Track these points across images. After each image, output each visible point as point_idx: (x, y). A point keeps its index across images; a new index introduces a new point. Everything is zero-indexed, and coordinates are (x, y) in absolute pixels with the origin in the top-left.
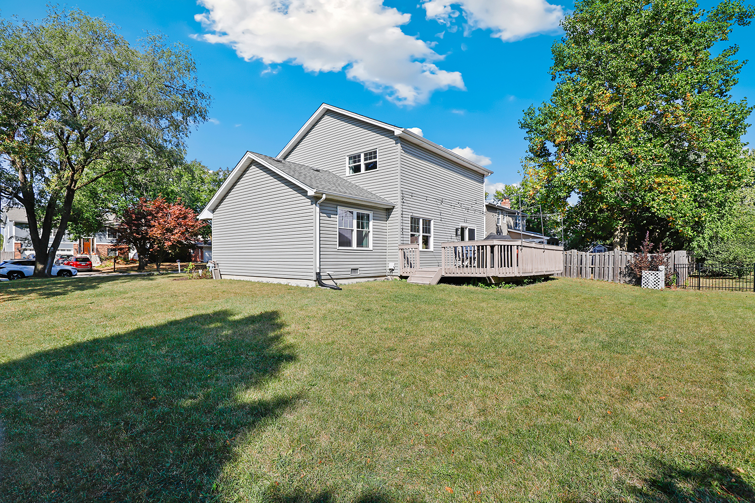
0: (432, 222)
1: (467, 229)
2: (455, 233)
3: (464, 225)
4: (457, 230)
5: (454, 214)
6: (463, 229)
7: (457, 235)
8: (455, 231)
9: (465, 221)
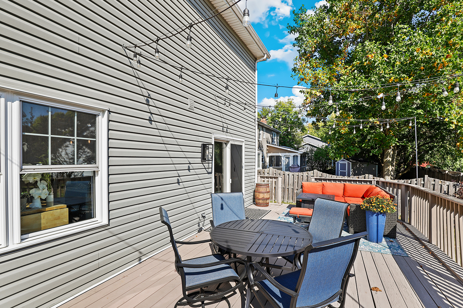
0: (102, 122)
1: (229, 146)
2: (200, 155)
3: (222, 136)
4: (204, 147)
5: (196, 110)
6: (219, 145)
7: (204, 158)
8: (200, 150)
9: (225, 130)
